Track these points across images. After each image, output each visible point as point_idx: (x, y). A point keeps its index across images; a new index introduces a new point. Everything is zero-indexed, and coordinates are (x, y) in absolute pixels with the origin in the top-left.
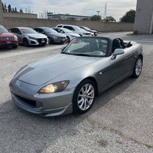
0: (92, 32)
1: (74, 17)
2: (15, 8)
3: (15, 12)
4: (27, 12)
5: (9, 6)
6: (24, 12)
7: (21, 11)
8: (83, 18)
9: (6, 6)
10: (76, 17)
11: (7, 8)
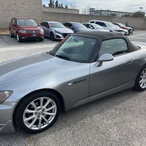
0: (127, 29)
1: (116, 13)
2: (62, 4)
3: (61, 7)
4: (72, 8)
5: (57, 2)
6: (69, 8)
7: (66, 7)
8: (125, 14)
9: (53, 2)
10: (117, 13)
11: (55, 4)
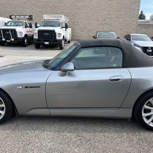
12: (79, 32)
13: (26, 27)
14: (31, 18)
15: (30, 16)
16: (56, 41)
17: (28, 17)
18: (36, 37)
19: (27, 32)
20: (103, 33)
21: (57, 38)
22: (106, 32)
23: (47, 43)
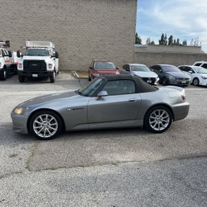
2: (178, 40)
3: (177, 44)
5: (171, 37)
7: (185, 43)
9: (166, 38)
11: (167, 40)
12: (68, 61)
13: (4, 56)
14: (7, 44)
15: (7, 42)
16: (47, 72)
17: (4, 43)
18: (20, 68)
19: (6, 61)
20: (101, 63)
21: (48, 69)
22: (104, 62)
23: (35, 75)
